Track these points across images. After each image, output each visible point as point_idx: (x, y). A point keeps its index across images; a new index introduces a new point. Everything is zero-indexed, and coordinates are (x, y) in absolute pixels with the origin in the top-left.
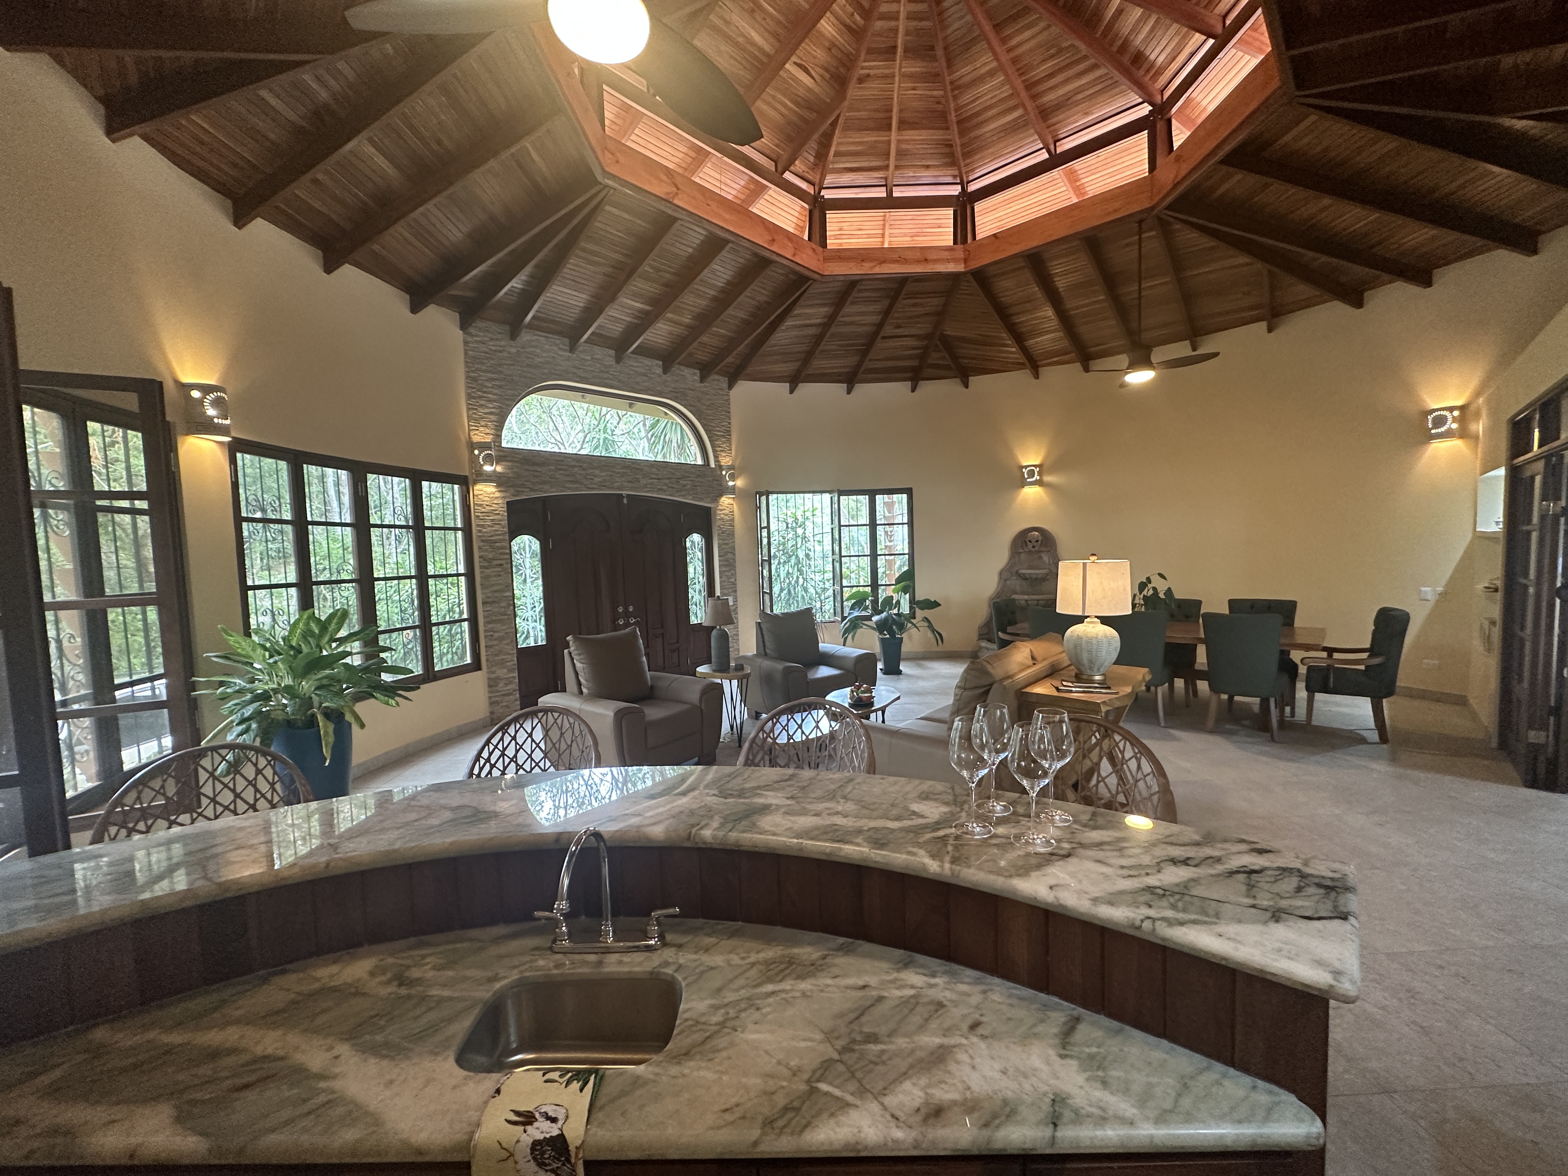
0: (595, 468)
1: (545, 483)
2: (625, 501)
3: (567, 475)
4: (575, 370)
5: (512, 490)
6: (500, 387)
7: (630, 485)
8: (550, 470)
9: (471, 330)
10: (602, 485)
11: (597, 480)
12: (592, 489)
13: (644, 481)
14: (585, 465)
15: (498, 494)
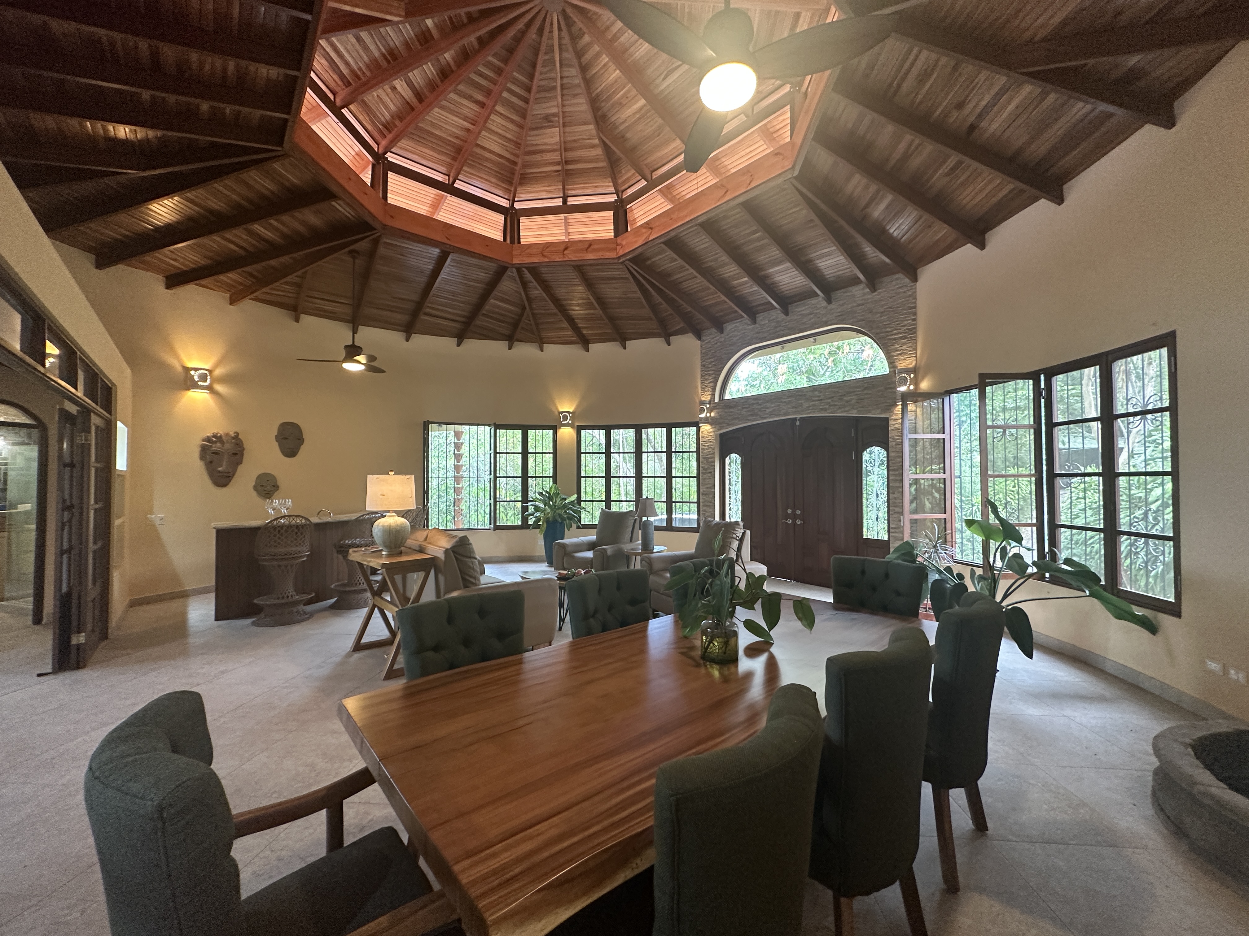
0: (768, 402)
1: (736, 419)
2: (798, 423)
3: (748, 411)
4: (757, 335)
5: (718, 427)
6: (715, 365)
7: (794, 410)
8: (738, 410)
9: (704, 338)
10: (772, 414)
11: (768, 411)
12: (765, 418)
13: (806, 405)
14: (760, 402)
15: (711, 430)
